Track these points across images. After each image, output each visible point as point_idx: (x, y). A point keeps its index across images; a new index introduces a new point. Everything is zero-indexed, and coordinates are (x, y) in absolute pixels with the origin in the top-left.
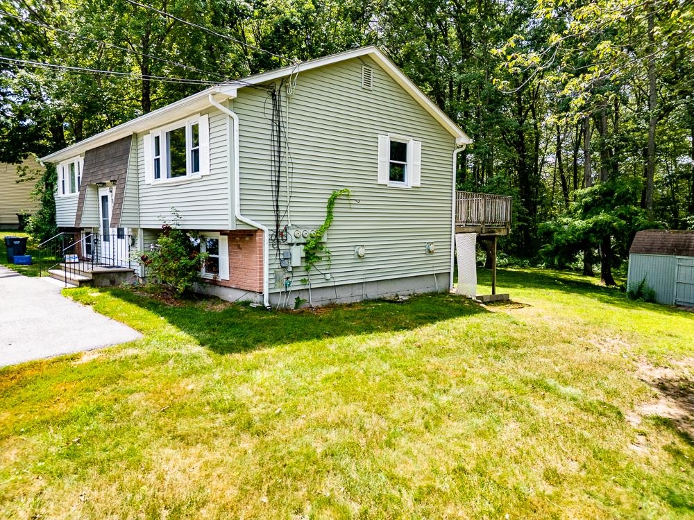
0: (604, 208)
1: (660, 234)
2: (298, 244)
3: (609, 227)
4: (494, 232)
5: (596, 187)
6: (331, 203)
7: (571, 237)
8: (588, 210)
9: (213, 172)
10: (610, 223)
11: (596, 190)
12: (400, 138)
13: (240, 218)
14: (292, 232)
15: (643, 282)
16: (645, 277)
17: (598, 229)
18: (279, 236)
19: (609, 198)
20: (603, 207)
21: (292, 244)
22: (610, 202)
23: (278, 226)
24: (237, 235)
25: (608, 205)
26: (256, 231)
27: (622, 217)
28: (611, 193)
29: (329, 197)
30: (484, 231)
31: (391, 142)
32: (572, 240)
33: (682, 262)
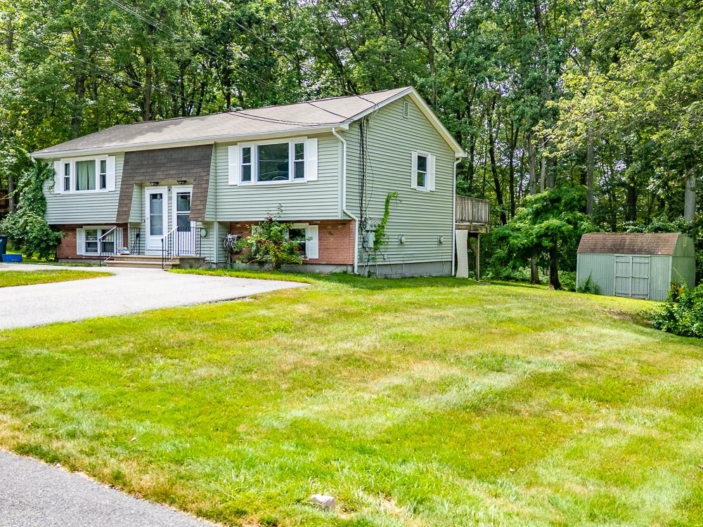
0: (553, 213)
1: (601, 235)
2: (371, 231)
3: (559, 231)
4: (477, 230)
5: (545, 193)
6: (387, 202)
7: (526, 241)
8: (538, 215)
9: (320, 179)
10: (560, 227)
11: (545, 197)
12: (423, 154)
13: (346, 211)
14: (369, 222)
15: (589, 279)
16: (591, 273)
17: (549, 233)
18: (362, 225)
19: (557, 204)
20: (551, 213)
21: (368, 231)
22: (558, 208)
23: (361, 217)
24: (328, 225)
25: (556, 211)
26: (350, 221)
27: (569, 222)
28: (558, 200)
29: (386, 197)
30: (472, 229)
31: (419, 156)
32: (526, 243)
33: (620, 260)
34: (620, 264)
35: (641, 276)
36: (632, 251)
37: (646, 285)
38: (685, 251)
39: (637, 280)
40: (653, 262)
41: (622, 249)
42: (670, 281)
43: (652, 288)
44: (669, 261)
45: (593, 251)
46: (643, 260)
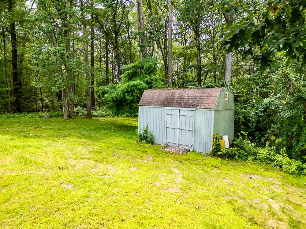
16: (148, 123)
33: (170, 112)
34: (169, 117)
35: (188, 128)
36: (180, 104)
37: (191, 137)
38: (226, 104)
39: (184, 132)
40: (197, 116)
41: (171, 103)
42: (212, 135)
43: (196, 139)
44: (212, 114)
45: (149, 104)
46: (188, 113)
